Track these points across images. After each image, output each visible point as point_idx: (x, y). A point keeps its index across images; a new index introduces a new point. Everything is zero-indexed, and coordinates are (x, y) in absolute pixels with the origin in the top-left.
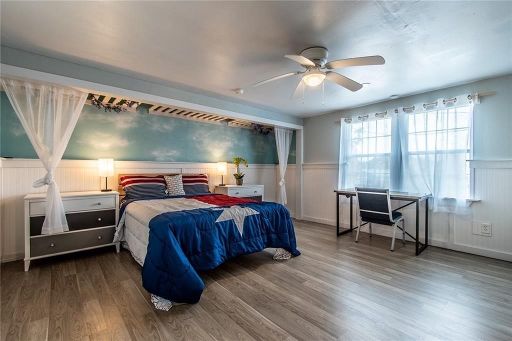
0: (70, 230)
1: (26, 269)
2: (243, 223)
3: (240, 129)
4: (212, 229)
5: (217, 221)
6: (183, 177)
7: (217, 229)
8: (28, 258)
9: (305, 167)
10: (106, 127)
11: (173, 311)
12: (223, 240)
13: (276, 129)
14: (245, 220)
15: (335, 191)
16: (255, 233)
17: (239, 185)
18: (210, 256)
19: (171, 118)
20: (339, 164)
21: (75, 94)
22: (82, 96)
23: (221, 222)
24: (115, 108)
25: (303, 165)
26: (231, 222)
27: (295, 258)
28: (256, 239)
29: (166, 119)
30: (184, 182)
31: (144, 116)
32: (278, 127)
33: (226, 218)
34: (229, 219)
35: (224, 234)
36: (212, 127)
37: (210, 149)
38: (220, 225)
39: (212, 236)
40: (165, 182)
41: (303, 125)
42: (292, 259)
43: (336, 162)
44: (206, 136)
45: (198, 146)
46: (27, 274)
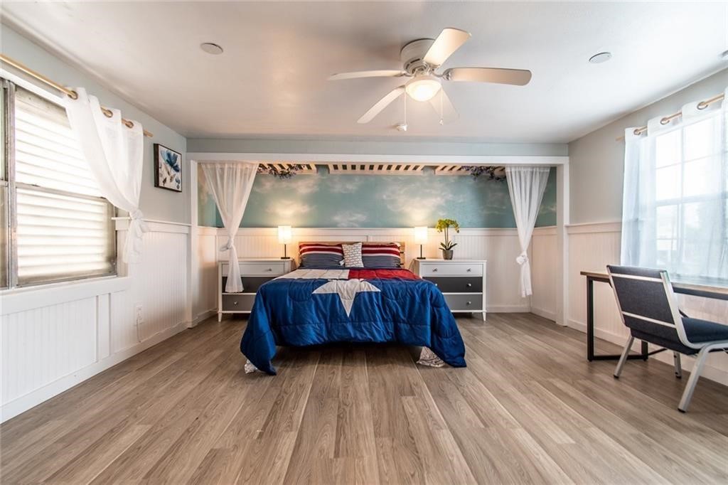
0: (243, 292)
1: (220, 320)
2: (353, 300)
3: (456, 178)
4: (306, 300)
5: (315, 292)
6: (363, 246)
7: (313, 302)
8: (220, 311)
9: (572, 231)
10: (289, 194)
11: (252, 375)
12: (321, 316)
13: (508, 170)
14: (356, 297)
15: (582, 273)
16: (369, 316)
17: (446, 258)
18: (300, 330)
19: (355, 175)
20: (621, 223)
21: (248, 166)
22: (254, 168)
23: (320, 295)
24: (284, 174)
25: (567, 227)
26: (334, 298)
27: (450, 369)
28: (370, 325)
29: (349, 178)
30: (363, 252)
31: (325, 178)
32: (511, 166)
33: (327, 289)
34: (332, 292)
35: (324, 310)
36: (409, 180)
37: (408, 209)
38: (318, 297)
39: (305, 308)
40: (342, 251)
41: (568, 156)
42: (442, 370)
43: (616, 220)
44: (402, 192)
45: (389, 207)
46: (219, 325)
